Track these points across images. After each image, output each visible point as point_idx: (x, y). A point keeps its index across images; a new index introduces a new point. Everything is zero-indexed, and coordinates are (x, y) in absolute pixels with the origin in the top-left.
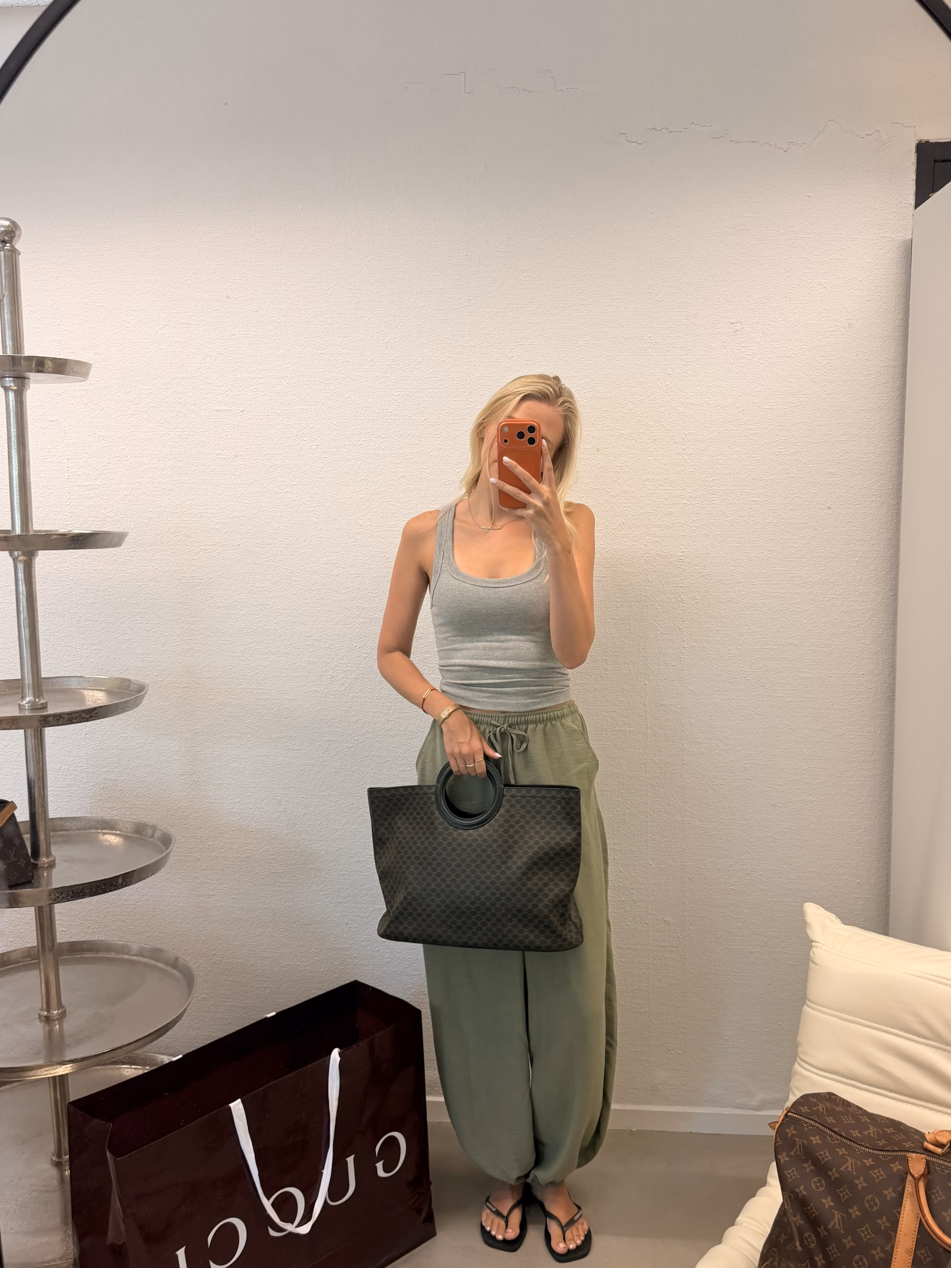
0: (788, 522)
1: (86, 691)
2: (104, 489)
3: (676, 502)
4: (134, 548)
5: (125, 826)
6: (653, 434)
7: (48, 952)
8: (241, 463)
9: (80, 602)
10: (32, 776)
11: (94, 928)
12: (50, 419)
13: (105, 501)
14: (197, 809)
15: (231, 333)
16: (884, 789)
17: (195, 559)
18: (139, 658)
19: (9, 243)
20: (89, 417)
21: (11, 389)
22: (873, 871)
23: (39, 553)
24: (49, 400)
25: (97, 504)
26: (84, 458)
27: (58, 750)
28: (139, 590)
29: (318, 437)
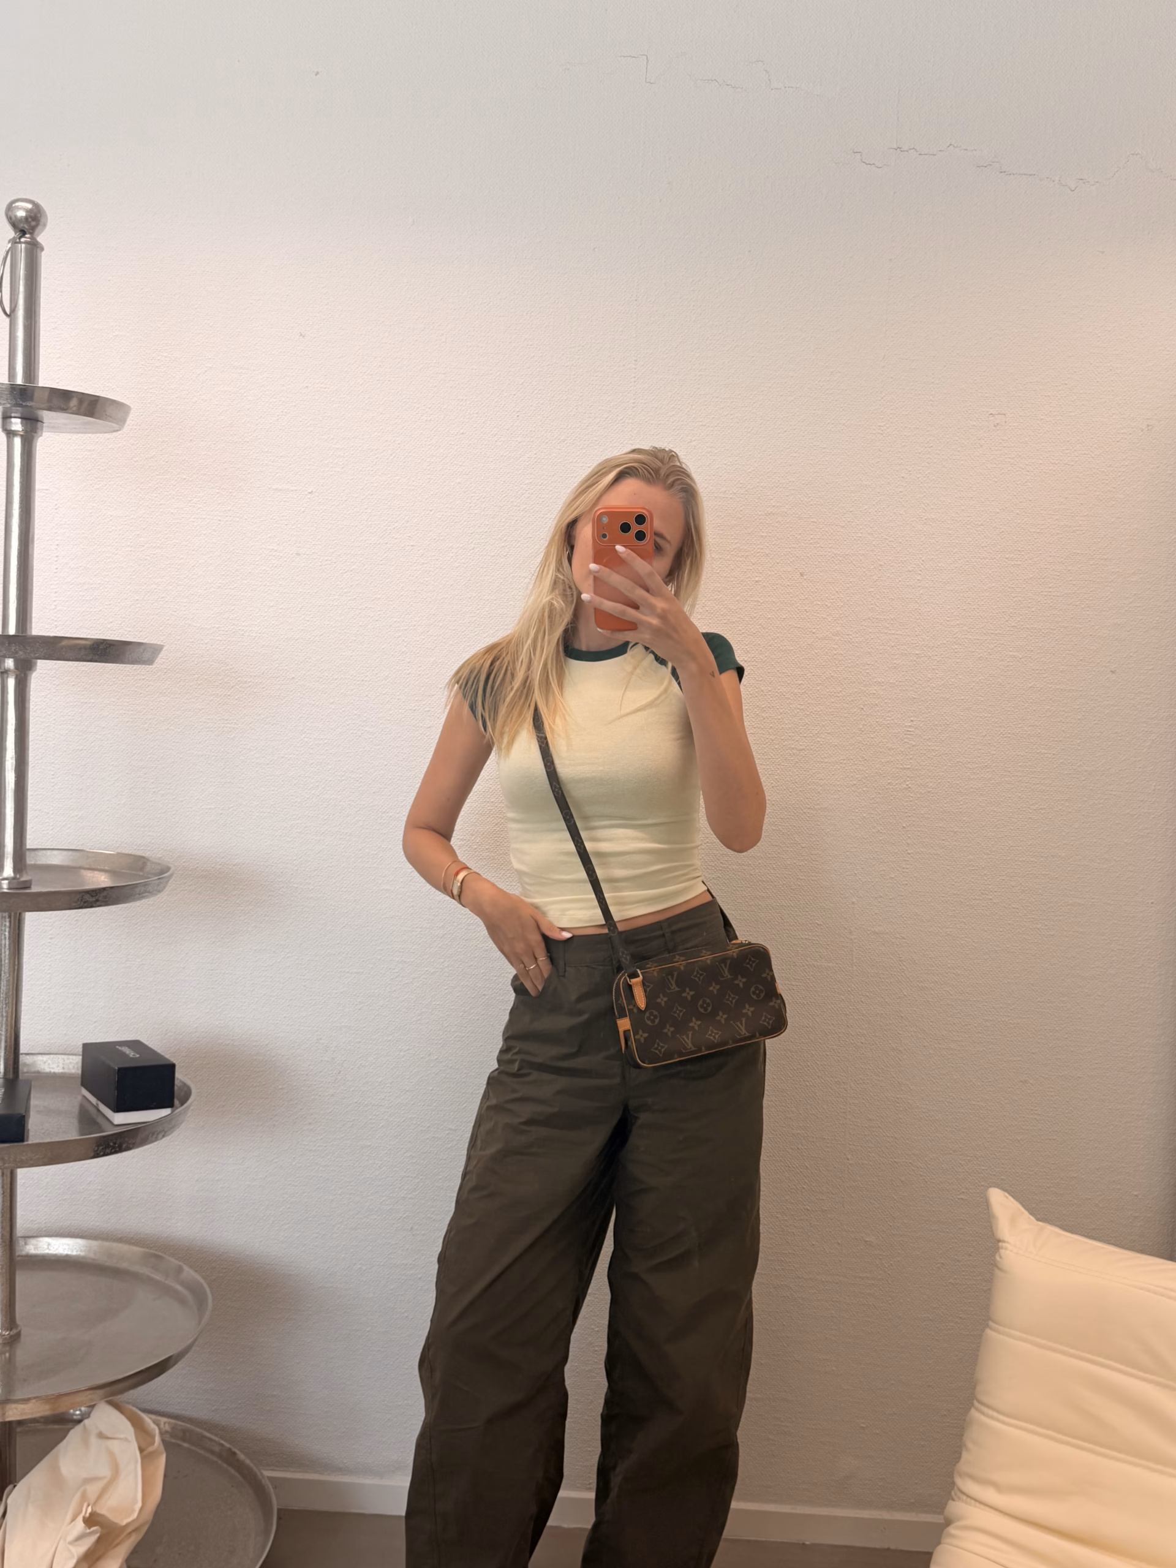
2: (106, 590)
15: (303, 384)
19: (31, 233)
22: (1156, 1179)
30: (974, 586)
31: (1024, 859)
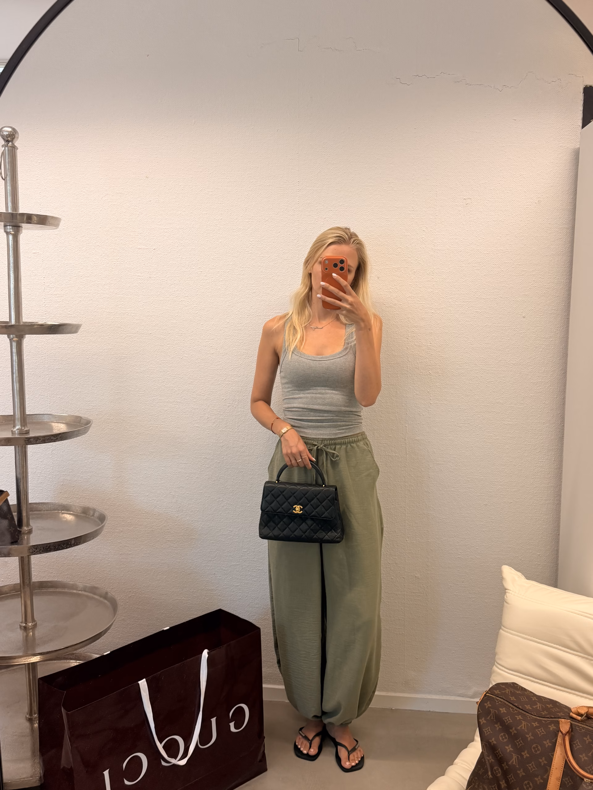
0: (498, 325)
1: (53, 423)
2: (67, 297)
3: (427, 312)
5: (76, 509)
6: (414, 268)
7: (26, 587)
8: (153, 282)
9: (50, 367)
10: (18, 476)
11: (54, 574)
13: (67, 305)
14: (121, 499)
15: (148, 200)
16: (556, 496)
17: (123, 342)
18: (87, 403)
19: (11, 142)
20: (58, 251)
21: (11, 233)
22: (548, 547)
23: (26, 337)
24: (33, 240)
25: (62, 306)
26: (54, 277)
27: (34, 460)
28: (88, 361)
29: (202, 266)
31: (484, 405)
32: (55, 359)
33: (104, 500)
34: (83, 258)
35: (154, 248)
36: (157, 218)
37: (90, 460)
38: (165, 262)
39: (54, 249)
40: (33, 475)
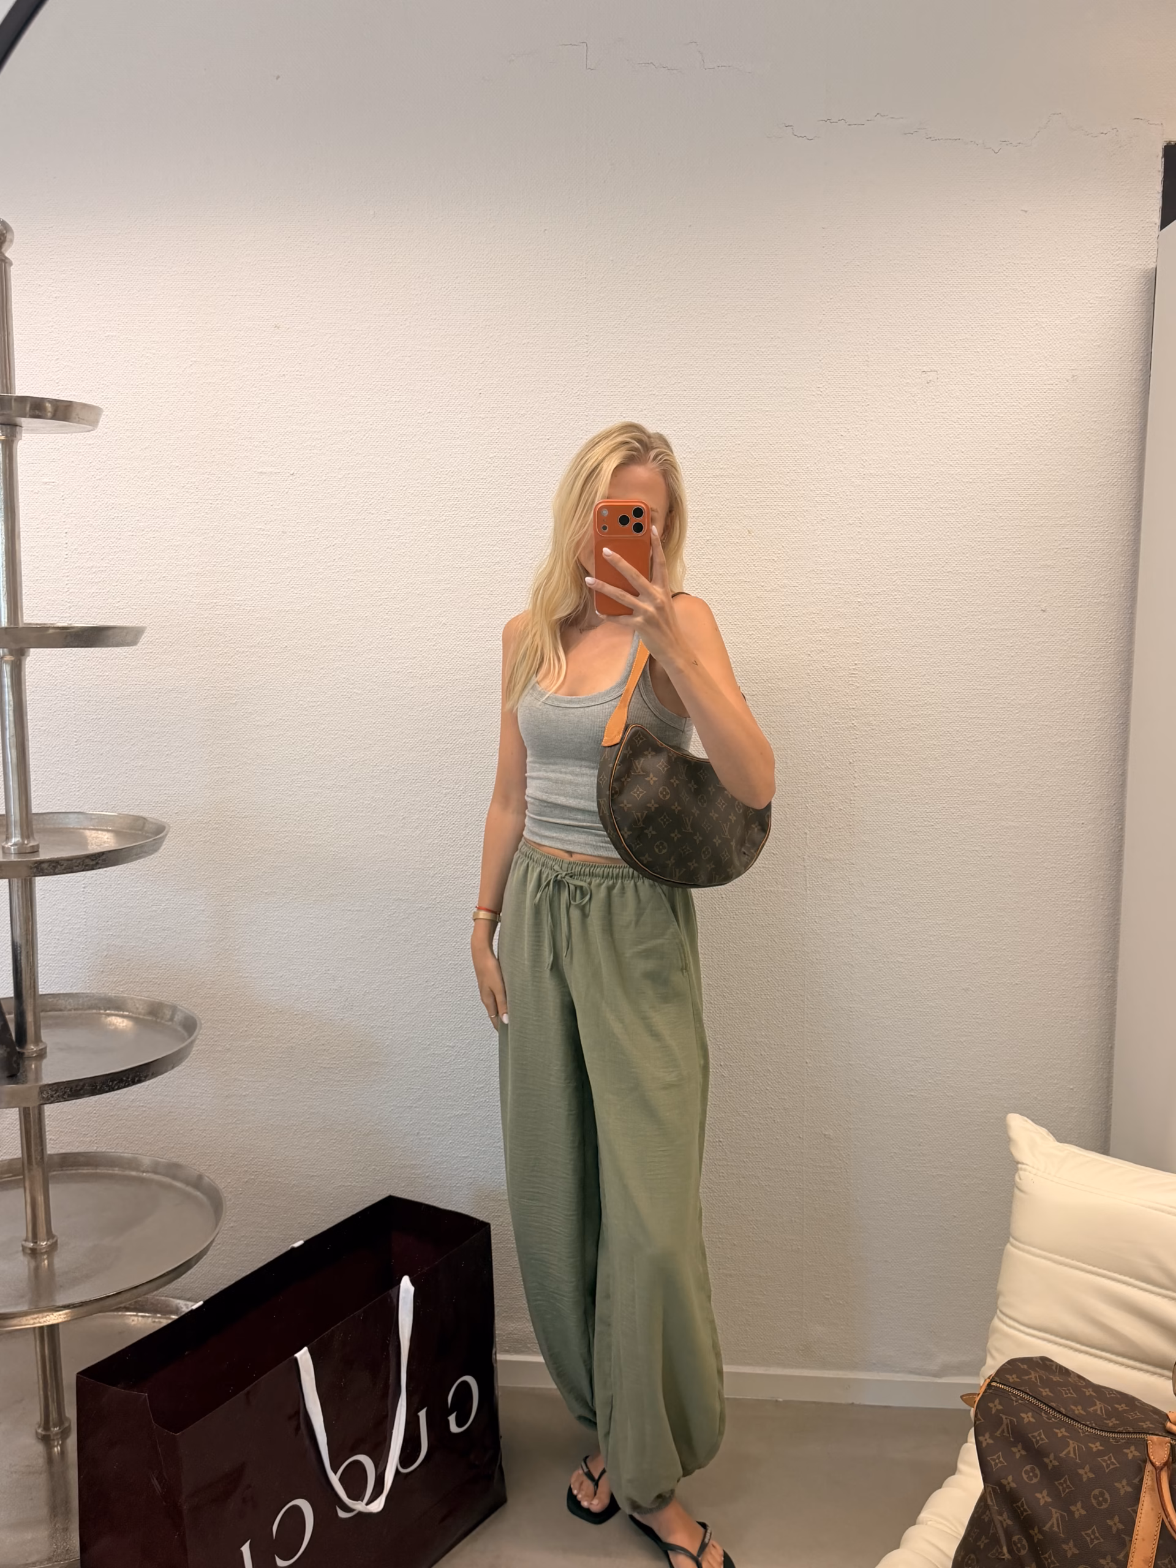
0: (991, 627)
1: (87, 831)
2: (113, 572)
3: (848, 600)
4: (151, 649)
5: (135, 1005)
6: (821, 513)
7: (35, 1166)
8: (290, 541)
9: (81, 717)
10: (18, 940)
11: (91, 1136)
12: (46, 480)
13: (113, 588)
14: (227, 985)
15: (280, 373)
16: (1106, 970)
17: (229, 664)
18: (155, 790)
20: (94, 479)
22: (1090, 1073)
23: (31, 652)
25: (103, 591)
26: (87, 532)
27: (48, 907)
28: (157, 703)
29: (389, 509)
30: (911, 535)
31: (962, 788)
32: (89, 699)
33: (192, 987)
34: (145, 493)
35: (292, 473)
36: (297, 411)
37: (163, 905)
38: (315, 501)
39: (87, 475)
40: (45, 937)
